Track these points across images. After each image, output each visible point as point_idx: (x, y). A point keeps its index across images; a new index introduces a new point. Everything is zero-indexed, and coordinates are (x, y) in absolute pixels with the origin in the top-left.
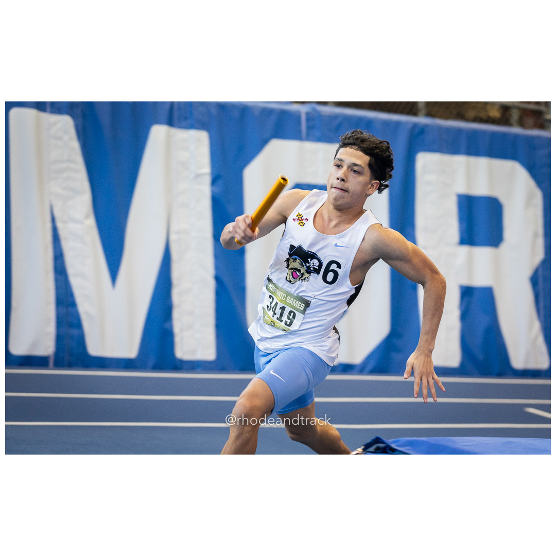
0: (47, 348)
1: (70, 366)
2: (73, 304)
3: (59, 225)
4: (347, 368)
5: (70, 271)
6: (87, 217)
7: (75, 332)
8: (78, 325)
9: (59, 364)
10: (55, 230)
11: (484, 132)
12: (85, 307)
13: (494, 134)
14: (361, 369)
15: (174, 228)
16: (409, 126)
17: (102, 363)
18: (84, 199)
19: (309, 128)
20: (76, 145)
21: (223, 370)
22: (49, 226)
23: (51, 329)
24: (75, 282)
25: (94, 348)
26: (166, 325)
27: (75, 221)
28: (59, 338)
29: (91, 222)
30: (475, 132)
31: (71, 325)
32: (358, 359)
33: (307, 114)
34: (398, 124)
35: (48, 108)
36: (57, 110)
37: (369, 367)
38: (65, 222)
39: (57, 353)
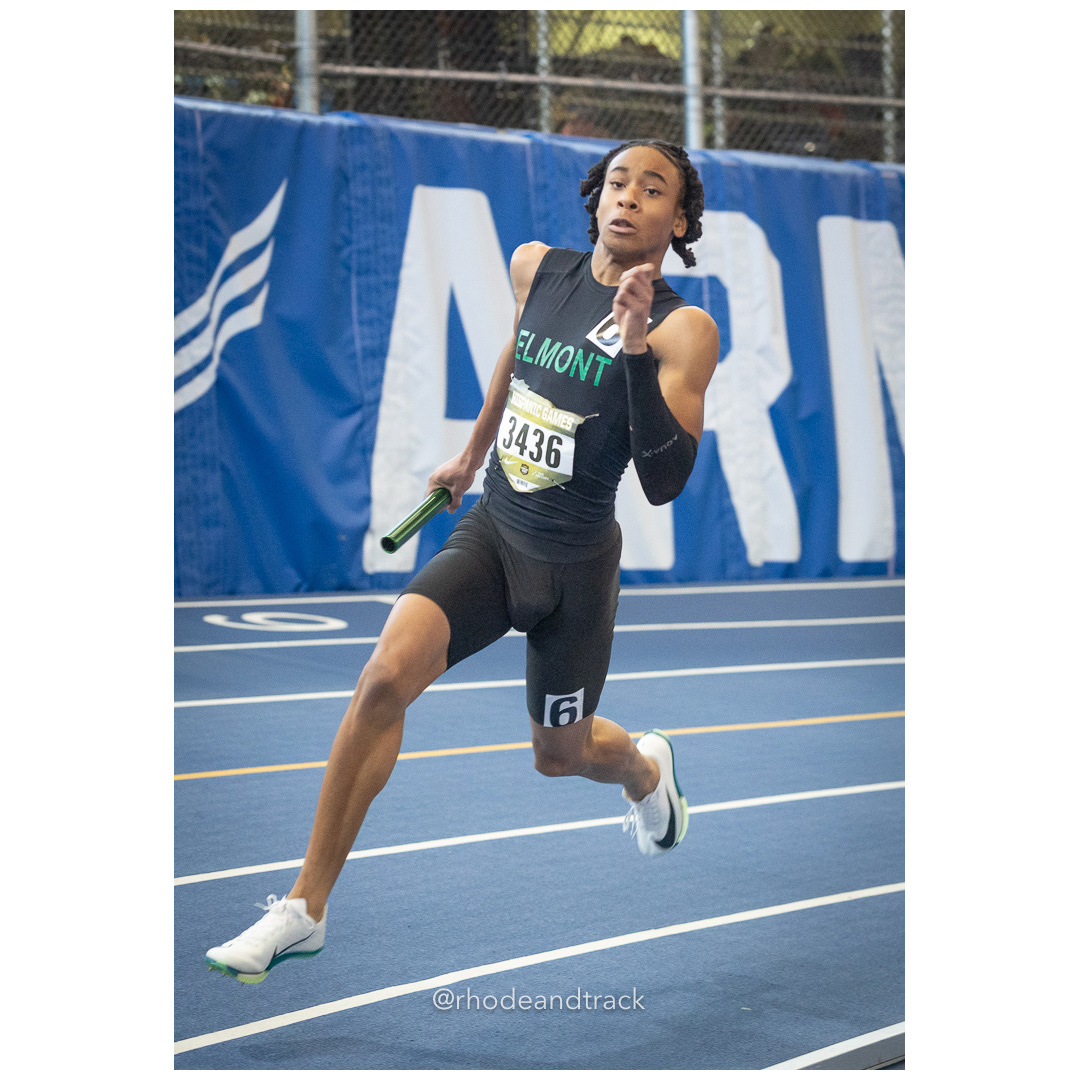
0: (885, 548)
3: (888, 376)
10: (883, 383)
23: (889, 523)
35: (863, 213)
36: (875, 217)
38: (896, 372)
39: (898, 556)
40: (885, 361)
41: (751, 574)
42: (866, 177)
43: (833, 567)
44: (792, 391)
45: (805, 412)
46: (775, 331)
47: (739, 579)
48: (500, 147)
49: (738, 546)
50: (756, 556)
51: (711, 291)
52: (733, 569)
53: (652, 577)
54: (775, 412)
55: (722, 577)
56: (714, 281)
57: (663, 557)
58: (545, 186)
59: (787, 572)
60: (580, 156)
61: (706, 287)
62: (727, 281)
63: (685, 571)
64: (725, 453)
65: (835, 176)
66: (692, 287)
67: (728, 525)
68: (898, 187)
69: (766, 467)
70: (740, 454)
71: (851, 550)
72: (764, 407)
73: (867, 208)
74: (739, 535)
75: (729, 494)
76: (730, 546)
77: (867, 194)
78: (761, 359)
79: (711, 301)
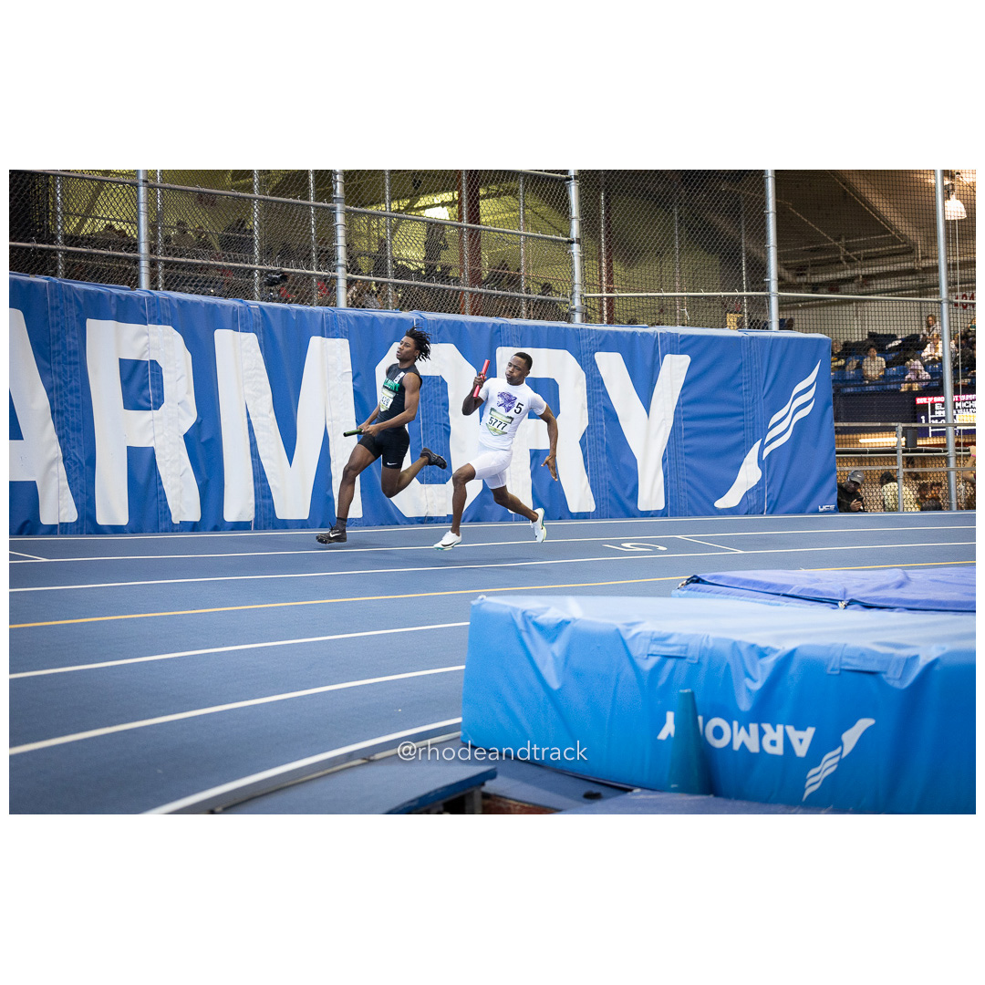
0: (249, 515)
1: (265, 527)
2: (265, 480)
3: (252, 417)
5: (261, 453)
7: (267, 501)
8: (270, 497)
9: (257, 528)
10: (250, 422)
11: (543, 327)
12: (273, 483)
13: (550, 328)
15: (329, 417)
16: (490, 326)
17: (285, 524)
18: (268, 397)
20: (260, 355)
21: (368, 525)
22: (246, 420)
23: (252, 500)
24: (265, 462)
25: (282, 513)
26: (328, 493)
27: (263, 415)
28: (256, 507)
29: (272, 415)
30: (537, 327)
31: (264, 497)
33: (417, 320)
34: (482, 324)
35: (239, 328)
36: (246, 330)
37: (468, 519)
38: (256, 417)
39: (256, 519)
40: (250, 409)
41: (173, 528)
42: (240, 307)
43: (220, 525)
44: (197, 425)
45: (203, 440)
46: (188, 393)
47: (166, 531)
48: (32, 283)
49: (166, 512)
50: (176, 520)
51: (152, 370)
52: (163, 525)
53: (116, 530)
54: (186, 436)
55: (156, 530)
56: (154, 363)
57: (122, 518)
58: (57, 307)
59: (194, 527)
60: (77, 291)
61: (149, 366)
62: (162, 364)
63: (136, 525)
64: (158, 460)
65: (223, 306)
66: (141, 367)
67: (161, 501)
68: (259, 314)
69: (183, 468)
70: (168, 461)
71: (231, 515)
72: (182, 436)
73: (242, 325)
74: (167, 506)
75: (161, 483)
76: (161, 513)
77: (242, 317)
78: (180, 408)
79: (152, 375)
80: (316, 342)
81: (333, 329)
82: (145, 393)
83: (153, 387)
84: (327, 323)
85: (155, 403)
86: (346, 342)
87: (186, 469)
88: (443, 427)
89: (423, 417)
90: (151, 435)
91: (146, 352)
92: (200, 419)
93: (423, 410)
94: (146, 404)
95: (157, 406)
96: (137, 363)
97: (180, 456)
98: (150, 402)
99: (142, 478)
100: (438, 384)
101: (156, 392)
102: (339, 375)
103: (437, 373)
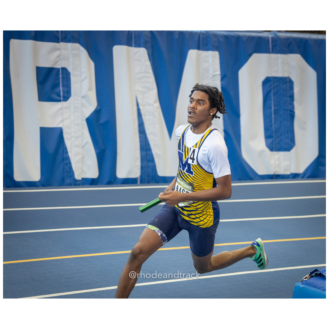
0: (136, 173)
1: (149, 182)
2: (149, 149)
3: (141, 107)
4: (295, 176)
5: (147, 132)
6: (155, 102)
7: (150, 164)
8: (152, 160)
9: (142, 182)
10: (139, 110)
12: (155, 151)
14: (303, 176)
17: (165, 180)
18: (154, 92)
19: (273, 46)
20: (148, 63)
22: (135, 108)
23: (138, 163)
24: (150, 137)
25: (161, 172)
27: (149, 105)
28: (142, 168)
29: (157, 104)
31: (148, 161)
32: (301, 171)
33: (272, 38)
35: (133, 44)
36: (138, 45)
37: (307, 175)
38: (144, 106)
39: (141, 176)
40: (140, 101)
41: (76, 183)
43: (113, 180)
44: (97, 112)
45: (103, 120)
46: (90, 89)
47: (70, 185)
49: (70, 172)
50: (78, 176)
51: (63, 73)
52: (68, 181)
53: (31, 184)
54: (88, 120)
55: (62, 184)
56: (64, 69)
57: (36, 176)
59: (93, 182)
61: (60, 72)
62: (70, 70)
63: (46, 181)
64: (65, 136)
66: (54, 72)
67: (66, 164)
68: (150, 35)
69: (85, 142)
70: (73, 136)
71: (121, 174)
72: (84, 119)
73: (135, 42)
74: (71, 168)
75: (67, 152)
76: (67, 172)
77: (135, 37)
78: (83, 100)
79: (63, 78)
80: (192, 54)
81: (207, 45)
82: (56, 90)
83: (63, 86)
84: (203, 40)
85: (64, 97)
86: (216, 54)
87: (87, 143)
88: (289, 112)
89: (274, 106)
90: (60, 119)
91: (58, 62)
92: (99, 108)
93: (274, 100)
94: (57, 98)
95: (66, 98)
96: (51, 70)
97: (83, 133)
98: (60, 96)
99: (51, 148)
100: (286, 82)
101: (66, 89)
102: (211, 76)
103: (285, 75)
